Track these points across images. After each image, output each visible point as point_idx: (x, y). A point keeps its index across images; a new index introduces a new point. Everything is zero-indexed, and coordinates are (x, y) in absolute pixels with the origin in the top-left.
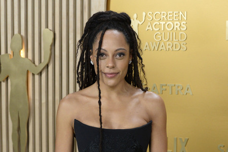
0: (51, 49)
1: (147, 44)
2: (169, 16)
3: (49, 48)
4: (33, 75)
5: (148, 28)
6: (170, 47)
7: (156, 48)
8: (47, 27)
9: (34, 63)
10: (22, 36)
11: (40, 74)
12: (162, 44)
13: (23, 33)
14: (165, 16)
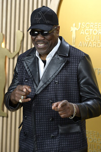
0: (21, 43)
1: (81, 42)
2: (95, 25)
3: (20, 42)
4: (9, 59)
5: (81, 33)
6: (95, 45)
7: (86, 45)
8: (19, 29)
9: (10, 51)
10: (3, 35)
11: (14, 58)
12: (90, 43)
13: (4, 32)
14: (92, 26)
